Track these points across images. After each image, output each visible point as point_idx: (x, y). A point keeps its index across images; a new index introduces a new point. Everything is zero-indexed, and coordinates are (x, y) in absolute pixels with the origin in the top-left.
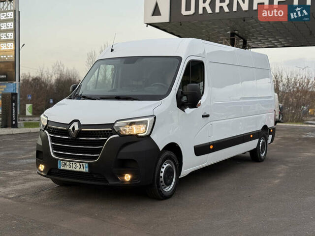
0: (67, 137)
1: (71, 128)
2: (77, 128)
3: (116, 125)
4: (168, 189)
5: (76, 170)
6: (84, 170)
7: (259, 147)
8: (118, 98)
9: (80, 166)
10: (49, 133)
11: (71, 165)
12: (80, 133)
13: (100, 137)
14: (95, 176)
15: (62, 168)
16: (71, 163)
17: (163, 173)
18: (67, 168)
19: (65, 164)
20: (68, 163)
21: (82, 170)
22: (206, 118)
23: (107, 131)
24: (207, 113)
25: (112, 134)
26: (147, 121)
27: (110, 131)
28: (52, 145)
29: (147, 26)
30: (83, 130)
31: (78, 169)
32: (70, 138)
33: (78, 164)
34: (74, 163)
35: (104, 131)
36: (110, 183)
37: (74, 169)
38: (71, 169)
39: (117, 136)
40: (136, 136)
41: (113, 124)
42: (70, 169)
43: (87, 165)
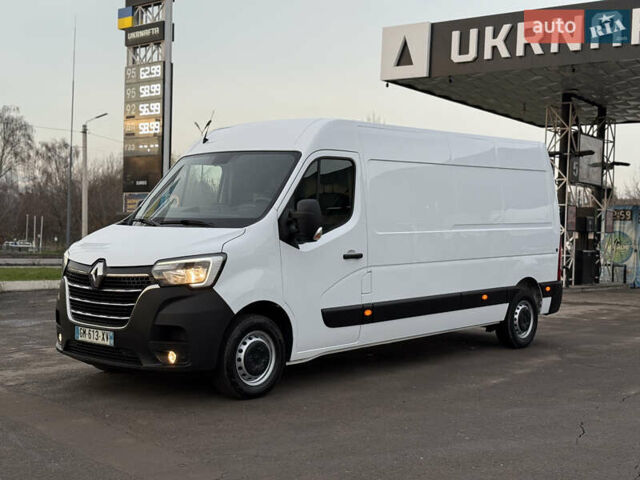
0: (88, 288)
1: (93, 273)
2: (100, 273)
3: (156, 268)
4: (258, 382)
5: (97, 342)
6: (109, 343)
7: (513, 319)
8: (186, 223)
9: (103, 335)
10: (69, 280)
11: (92, 333)
12: (105, 281)
13: (132, 288)
14: (124, 353)
15: (80, 339)
16: (92, 330)
17: (243, 354)
18: (86, 339)
19: (84, 332)
20: (87, 330)
21: (105, 342)
22: (352, 261)
23: (142, 278)
24: (357, 252)
25: (149, 284)
26: (209, 263)
27: (147, 278)
28: (70, 300)
29: (387, 85)
30: (109, 275)
31: (100, 341)
32: (91, 288)
33: (100, 333)
34: (95, 330)
35: (137, 278)
36: (145, 365)
37: (95, 341)
38: (92, 340)
39: (157, 286)
40: (187, 286)
41: (152, 266)
42: (89, 340)
43: (111, 334)
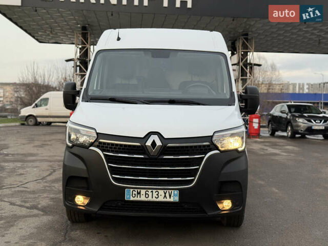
0: (143, 156)
1: (149, 143)
5: (157, 200)
6: (172, 200)
9: (165, 194)
10: (103, 151)
11: (150, 194)
12: (165, 150)
13: (195, 154)
14: (186, 206)
15: (132, 199)
16: (150, 191)
18: (143, 198)
19: (139, 193)
20: (143, 192)
21: (168, 199)
23: (204, 146)
25: (211, 150)
27: (208, 146)
28: (110, 167)
30: (169, 145)
31: (161, 199)
32: (147, 157)
33: (161, 192)
34: (154, 191)
36: (209, 214)
37: (154, 199)
38: (150, 199)
39: (217, 152)
40: (236, 150)
41: (212, 137)
42: (146, 199)
43: (177, 192)
